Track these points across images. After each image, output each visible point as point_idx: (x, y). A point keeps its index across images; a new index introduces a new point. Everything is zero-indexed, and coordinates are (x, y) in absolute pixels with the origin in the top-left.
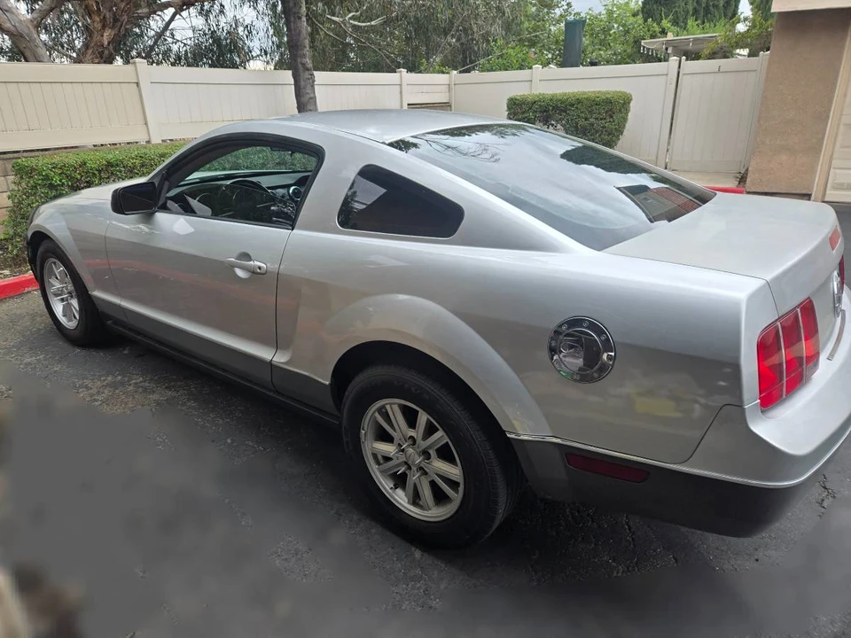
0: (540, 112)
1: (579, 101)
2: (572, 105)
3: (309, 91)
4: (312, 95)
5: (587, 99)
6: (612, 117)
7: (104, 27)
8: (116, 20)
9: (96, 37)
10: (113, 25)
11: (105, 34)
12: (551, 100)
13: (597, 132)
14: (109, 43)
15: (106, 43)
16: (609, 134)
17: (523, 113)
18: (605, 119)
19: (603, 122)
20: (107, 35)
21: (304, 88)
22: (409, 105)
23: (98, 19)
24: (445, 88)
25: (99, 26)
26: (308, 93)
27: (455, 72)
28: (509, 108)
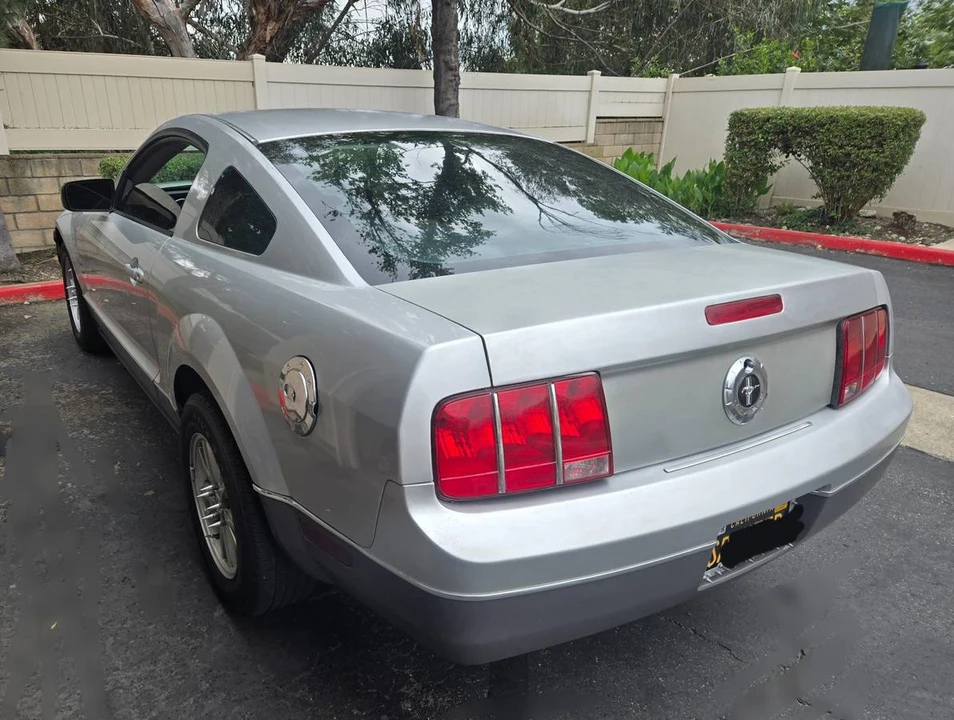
0: (775, 133)
1: (833, 120)
2: (822, 126)
3: (449, 96)
4: (453, 101)
5: (846, 118)
6: (882, 146)
7: (268, 19)
8: (281, 12)
9: (259, 32)
10: (278, 17)
11: (268, 28)
12: (792, 116)
13: (855, 165)
14: (272, 38)
15: (268, 39)
16: (874, 170)
17: (750, 134)
18: (870, 147)
19: (866, 151)
20: (271, 29)
21: (445, 92)
22: (598, 118)
23: (262, 11)
24: (657, 98)
25: (262, 18)
26: (448, 99)
27: (677, 76)
28: (732, 126)
